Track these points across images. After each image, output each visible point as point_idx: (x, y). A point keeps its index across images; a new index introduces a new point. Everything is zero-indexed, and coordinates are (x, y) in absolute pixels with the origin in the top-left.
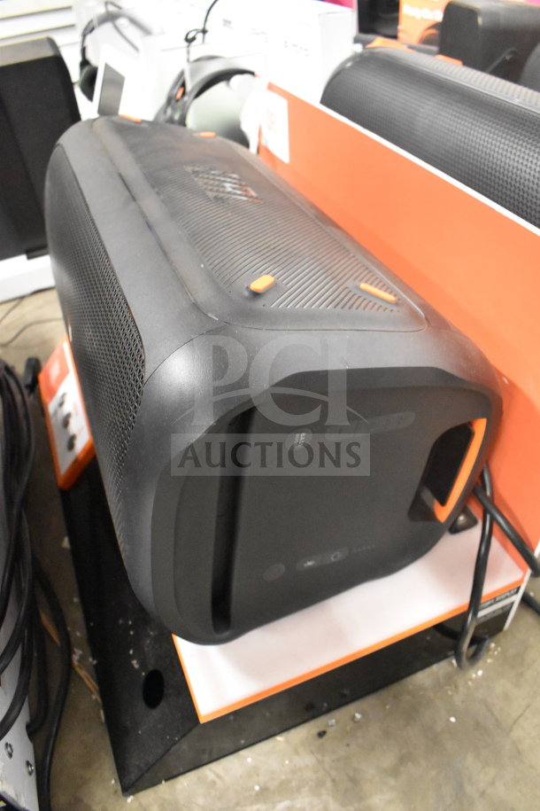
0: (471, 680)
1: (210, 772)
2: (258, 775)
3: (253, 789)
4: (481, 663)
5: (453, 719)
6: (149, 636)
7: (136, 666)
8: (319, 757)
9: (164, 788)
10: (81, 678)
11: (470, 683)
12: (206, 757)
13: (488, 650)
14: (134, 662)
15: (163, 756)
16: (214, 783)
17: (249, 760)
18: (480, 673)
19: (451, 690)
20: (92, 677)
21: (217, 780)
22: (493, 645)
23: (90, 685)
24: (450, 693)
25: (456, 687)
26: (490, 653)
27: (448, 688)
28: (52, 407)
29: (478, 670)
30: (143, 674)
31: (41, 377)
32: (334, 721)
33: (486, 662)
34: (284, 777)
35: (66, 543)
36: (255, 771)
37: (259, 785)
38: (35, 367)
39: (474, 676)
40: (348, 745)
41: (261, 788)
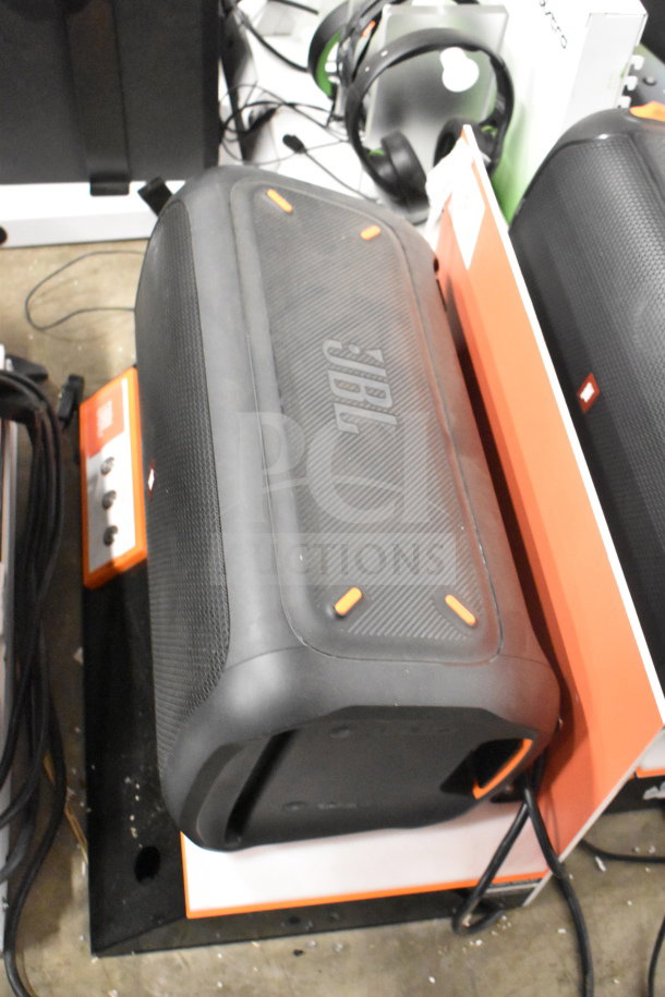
0: (467, 947)
1: (177, 956)
2: (224, 973)
3: (215, 984)
4: (483, 933)
5: (432, 980)
6: (155, 810)
7: (135, 835)
8: (288, 973)
9: (131, 958)
10: (68, 822)
11: (464, 949)
12: (177, 941)
13: (497, 921)
14: (133, 830)
15: (141, 933)
16: (179, 968)
17: (220, 956)
18: (479, 942)
19: (442, 950)
20: (81, 823)
21: (183, 965)
22: (504, 918)
23: (76, 831)
24: (440, 952)
25: (449, 949)
26: (499, 926)
27: (440, 947)
28: (91, 466)
29: (477, 939)
30: (140, 846)
31: (84, 409)
32: (313, 943)
33: (490, 933)
34: (248, 982)
35: (79, 655)
36: (220, 968)
37: (223, 983)
38: (77, 391)
39: (471, 943)
40: (320, 971)
41: (224, 986)
